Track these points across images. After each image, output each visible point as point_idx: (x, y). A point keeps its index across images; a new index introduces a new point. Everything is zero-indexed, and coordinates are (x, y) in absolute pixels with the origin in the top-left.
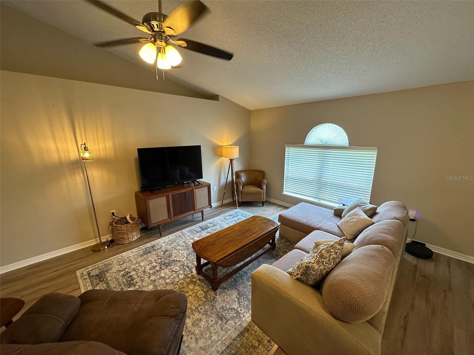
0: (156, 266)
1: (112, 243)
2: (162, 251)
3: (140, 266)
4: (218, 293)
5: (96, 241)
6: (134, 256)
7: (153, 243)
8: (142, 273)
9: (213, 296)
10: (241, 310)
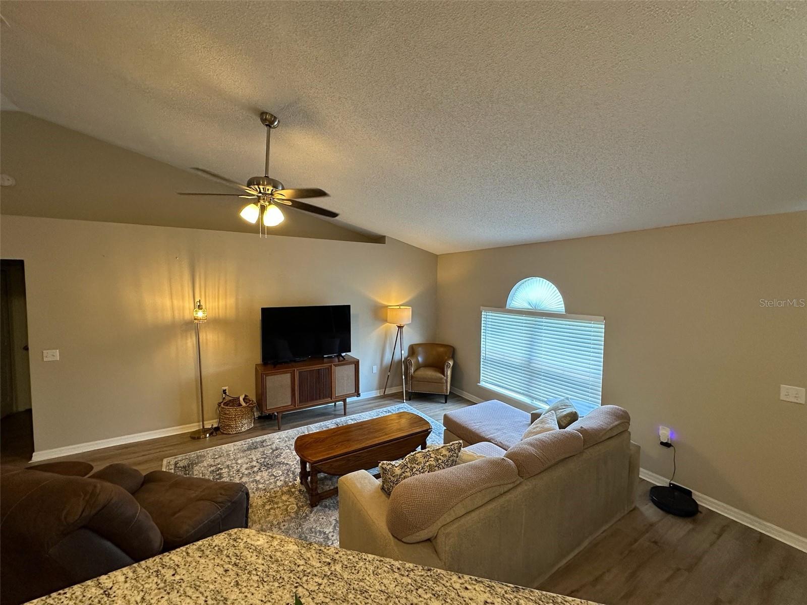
0: (255, 466)
1: (216, 431)
2: (272, 449)
3: (236, 463)
4: (315, 510)
5: (199, 425)
6: (234, 450)
7: (265, 437)
8: (235, 472)
9: (306, 513)
10: (333, 536)
